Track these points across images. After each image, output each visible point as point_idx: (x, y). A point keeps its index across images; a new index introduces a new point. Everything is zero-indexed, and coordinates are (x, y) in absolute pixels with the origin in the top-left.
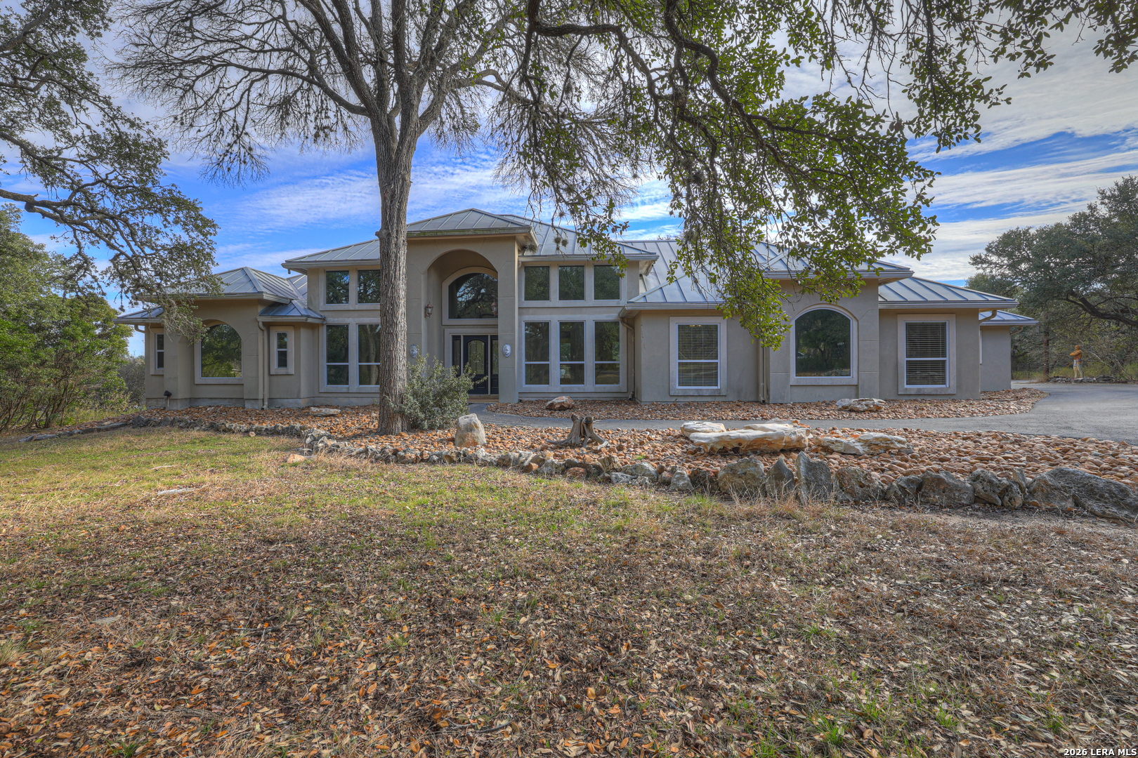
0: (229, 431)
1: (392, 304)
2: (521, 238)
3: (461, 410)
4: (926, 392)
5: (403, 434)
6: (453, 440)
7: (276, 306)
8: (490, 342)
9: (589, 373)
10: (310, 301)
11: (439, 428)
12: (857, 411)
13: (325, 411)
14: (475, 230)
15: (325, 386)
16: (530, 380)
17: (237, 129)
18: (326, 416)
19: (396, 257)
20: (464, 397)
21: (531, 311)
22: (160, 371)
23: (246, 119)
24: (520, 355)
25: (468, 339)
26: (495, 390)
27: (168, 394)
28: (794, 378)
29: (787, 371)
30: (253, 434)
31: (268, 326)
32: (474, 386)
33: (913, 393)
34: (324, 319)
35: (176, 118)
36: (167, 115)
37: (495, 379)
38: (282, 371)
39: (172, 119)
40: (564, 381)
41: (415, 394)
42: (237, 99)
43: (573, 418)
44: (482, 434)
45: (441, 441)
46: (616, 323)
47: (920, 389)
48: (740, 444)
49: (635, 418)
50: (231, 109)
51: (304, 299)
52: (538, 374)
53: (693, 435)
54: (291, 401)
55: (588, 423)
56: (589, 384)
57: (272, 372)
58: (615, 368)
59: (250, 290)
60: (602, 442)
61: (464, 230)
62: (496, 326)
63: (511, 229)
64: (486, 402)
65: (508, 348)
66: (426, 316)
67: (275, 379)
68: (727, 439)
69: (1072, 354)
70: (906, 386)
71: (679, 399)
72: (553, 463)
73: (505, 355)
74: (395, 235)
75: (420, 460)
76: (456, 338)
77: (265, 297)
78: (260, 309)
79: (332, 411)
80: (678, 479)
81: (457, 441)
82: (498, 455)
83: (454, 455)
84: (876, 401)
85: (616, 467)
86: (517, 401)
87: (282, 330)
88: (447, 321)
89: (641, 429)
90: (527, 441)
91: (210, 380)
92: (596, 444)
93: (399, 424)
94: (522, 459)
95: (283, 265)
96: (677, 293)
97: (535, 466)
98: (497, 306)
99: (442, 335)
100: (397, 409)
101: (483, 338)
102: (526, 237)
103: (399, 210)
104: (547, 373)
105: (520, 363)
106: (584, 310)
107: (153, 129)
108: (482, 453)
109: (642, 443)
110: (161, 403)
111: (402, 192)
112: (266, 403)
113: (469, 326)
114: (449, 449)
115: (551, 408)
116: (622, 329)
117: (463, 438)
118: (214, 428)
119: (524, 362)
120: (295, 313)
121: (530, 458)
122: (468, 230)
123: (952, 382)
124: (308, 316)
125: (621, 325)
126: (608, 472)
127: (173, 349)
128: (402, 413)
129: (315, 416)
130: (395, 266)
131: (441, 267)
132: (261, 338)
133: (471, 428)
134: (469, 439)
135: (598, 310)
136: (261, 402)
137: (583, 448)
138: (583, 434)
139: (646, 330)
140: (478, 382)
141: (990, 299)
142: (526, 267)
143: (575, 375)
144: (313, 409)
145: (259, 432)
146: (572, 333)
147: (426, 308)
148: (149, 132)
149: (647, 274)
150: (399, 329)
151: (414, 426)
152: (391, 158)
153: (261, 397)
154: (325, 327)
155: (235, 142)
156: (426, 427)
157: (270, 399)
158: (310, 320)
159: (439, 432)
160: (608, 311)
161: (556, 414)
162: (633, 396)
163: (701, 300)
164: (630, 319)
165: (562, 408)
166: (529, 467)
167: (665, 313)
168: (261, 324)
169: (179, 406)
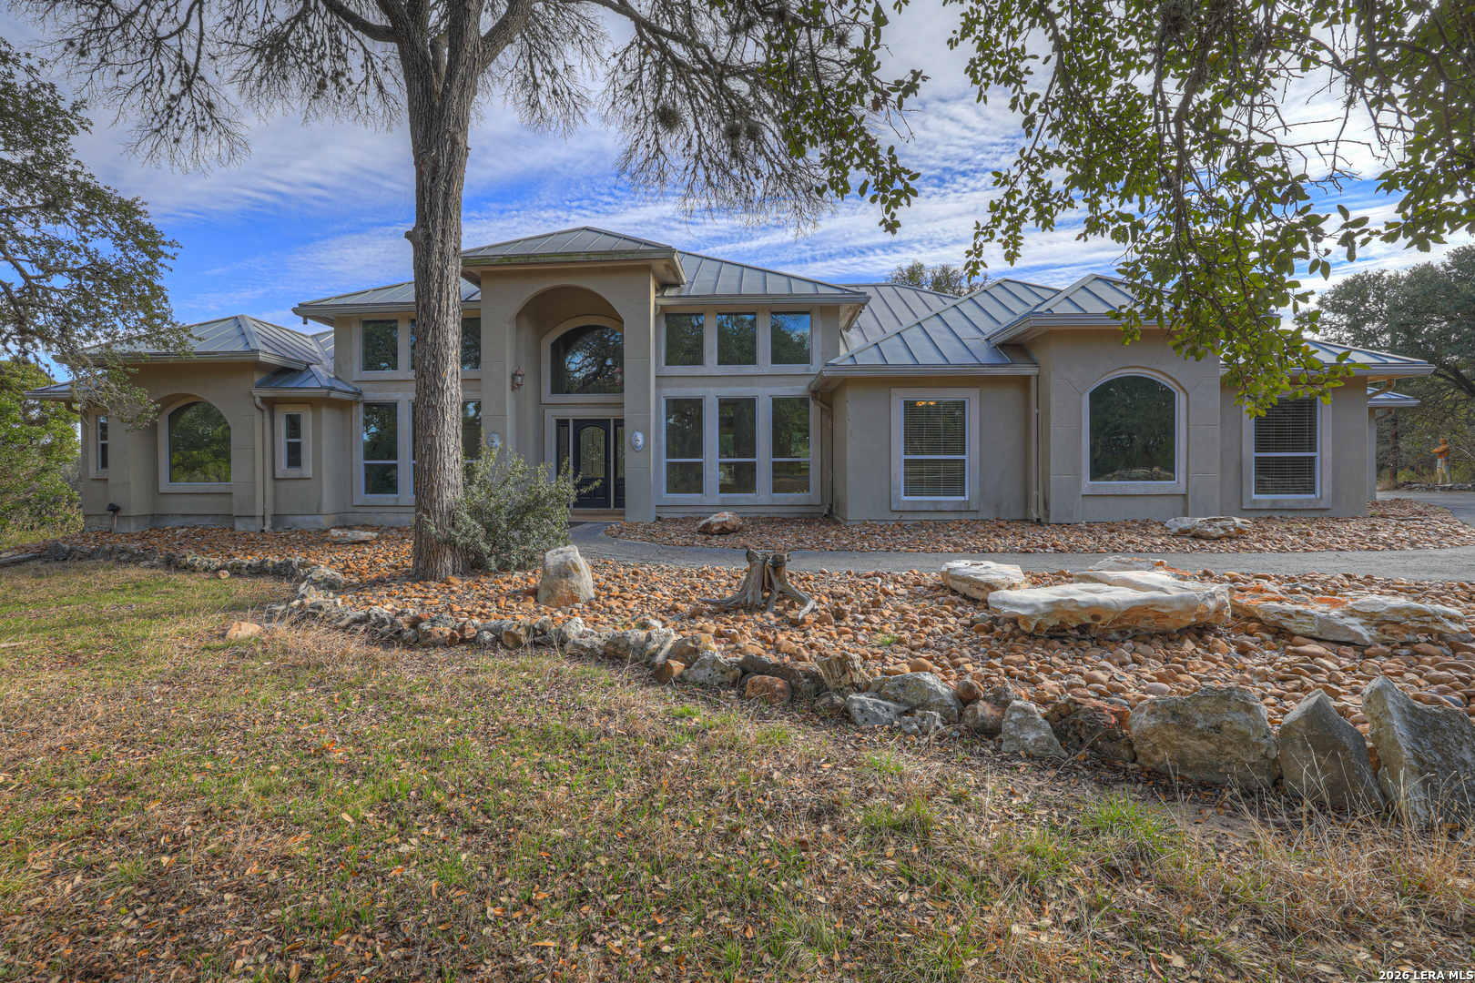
0: (190, 569)
1: (435, 357)
2: (659, 267)
3: (557, 537)
4: (1286, 505)
5: (452, 579)
6: (534, 593)
7: (283, 372)
8: (612, 429)
9: (764, 477)
10: (338, 367)
11: (519, 568)
12: (1208, 538)
13: (350, 535)
14: (589, 253)
15: (361, 496)
16: (673, 487)
17: (187, 70)
18: (354, 543)
19: (442, 275)
20: (562, 515)
21: (675, 381)
22: (103, 473)
23: (199, 52)
24: (658, 448)
25: (581, 424)
26: (620, 502)
27: (114, 509)
28: (1087, 484)
29: (1078, 473)
30: (225, 574)
31: (271, 404)
32: (578, 495)
33: (1264, 506)
34: (360, 394)
35: (71, 43)
36: (55, 37)
37: (620, 484)
38: (294, 472)
39: (64, 44)
40: (724, 488)
41: (477, 512)
42: (182, 18)
43: (750, 557)
44: (586, 582)
45: (513, 595)
46: (803, 401)
47: (1275, 501)
48: (1096, 617)
49: (844, 549)
50: (172, 35)
51: (330, 364)
52: (685, 478)
53: (992, 596)
54: (307, 518)
55: (778, 565)
56: (764, 493)
57: (278, 475)
58: (803, 470)
59: (240, 347)
60: (803, 602)
61: (570, 254)
62: (621, 405)
63: (643, 252)
64: (605, 519)
65: (640, 436)
66: (513, 388)
67: (282, 485)
68: (1070, 608)
69: (1436, 450)
70: (1255, 497)
71: (906, 517)
72: (715, 660)
73: (634, 447)
74: (439, 237)
75: (458, 640)
76: (562, 423)
77: (262, 357)
78: (257, 378)
79: (363, 535)
80: (1020, 725)
81: (542, 594)
82: (608, 631)
83: (522, 632)
84: (1238, 521)
85: (857, 679)
86: (653, 518)
87: (293, 410)
88: (547, 397)
89: (861, 570)
90: (664, 594)
91: (182, 486)
92: (792, 606)
93: (448, 563)
94: (652, 646)
95: (295, 311)
96: (903, 351)
97: (677, 666)
98: (622, 373)
99: (541, 420)
100: (442, 535)
101: (602, 423)
102: (667, 266)
103: (447, 195)
104: (700, 476)
105: (658, 462)
106: (756, 379)
107: (37, 66)
108: (577, 627)
109: (876, 603)
110: (106, 523)
111: (451, 164)
112: (269, 522)
113: (580, 406)
114: (523, 616)
115: (706, 530)
116: (814, 410)
117: (552, 590)
118: (172, 564)
119: (664, 460)
120: (312, 383)
121: (668, 646)
122: (578, 254)
123: (1325, 490)
124: (332, 389)
125: (811, 403)
126: (839, 691)
127: (124, 443)
128: (451, 543)
129: (336, 543)
130: (440, 291)
131: (537, 313)
132: (259, 422)
133: (566, 571)
134: (563, 592)
135: (778, 379)
136: (259, 521)
137: (769, 614)
138: (767, 585)
139: (854, 410)
140: (584, 491)
141: (1390, 361)
142: (667, 315)
143: (741, 479)
144: (334, 532)
145: (236, 571)
146: (737, 415)
147: (514, 376)
148: (29, 69)
149: (848, 328)
150: (447, 398)
151: (474, 565)
152: (432, 107)
153: (259, 512)
154: (361, 407)
155: (183, 93)
156: (494, 566)
157: (275, 516)
158: (333, 395)
159: (517, 576)
160: (793, 383)
161: (714, 540)
162: (830, 510)
163: (941, 361)
164: (828, 393)
165: (724, 531)
166: (666, 667)
167: (883, 381)
168: (258, 401)
169: (132, 528)
